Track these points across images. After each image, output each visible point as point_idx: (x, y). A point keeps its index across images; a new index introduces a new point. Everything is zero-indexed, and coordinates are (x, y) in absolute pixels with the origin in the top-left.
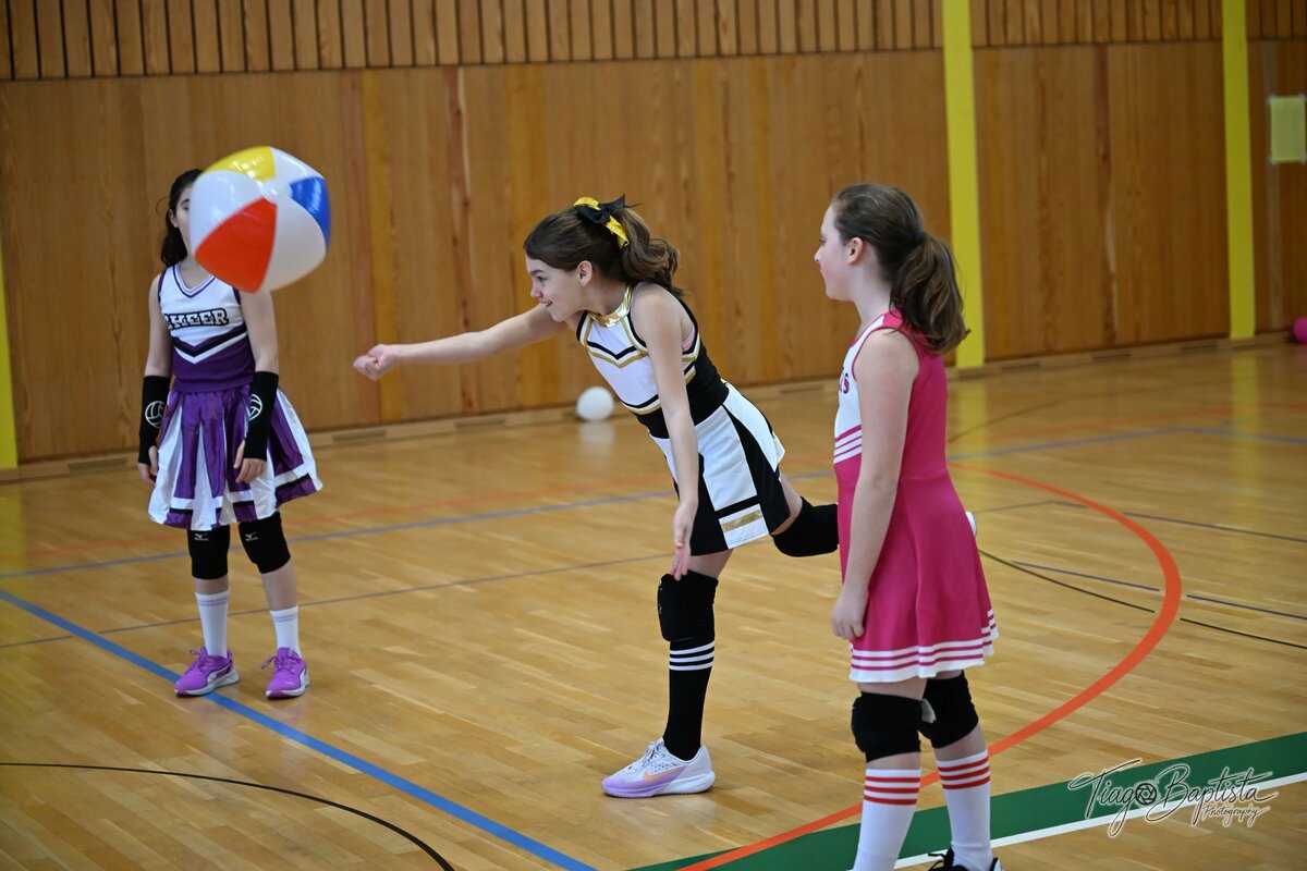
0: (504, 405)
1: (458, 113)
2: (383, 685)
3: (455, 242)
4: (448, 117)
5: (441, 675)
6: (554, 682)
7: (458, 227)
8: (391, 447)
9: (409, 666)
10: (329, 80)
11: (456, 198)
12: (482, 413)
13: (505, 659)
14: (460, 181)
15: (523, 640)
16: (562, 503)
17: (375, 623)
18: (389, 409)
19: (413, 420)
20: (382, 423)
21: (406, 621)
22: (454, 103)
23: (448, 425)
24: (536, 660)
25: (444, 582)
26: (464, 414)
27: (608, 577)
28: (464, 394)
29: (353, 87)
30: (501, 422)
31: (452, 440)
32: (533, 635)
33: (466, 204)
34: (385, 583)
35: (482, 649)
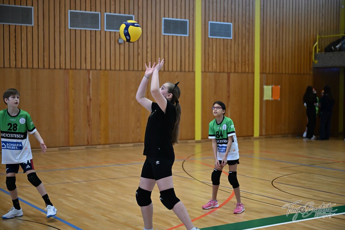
0: (96, 144)
1: (90, 80)
2: (65, 202)
3: (88, 107)
4: (87, 80)
5: (77, 201)
6: (102, 203)
7: (88, 105)
8: (71, 151)
9: (71, 198)
10: (62, 71)
11: (88, 98)
12: (91, 145)
13: (92, 198)
14: (89, 94)
15: (96, 194)
16: (107, 165)
17: (64, 189)
18: (71, 143)
19: (76, 146)
20: (69, 146)
21: (71, 189)
22: (89, 78)
23: (84, 147)
24: (99, 198)
25: (80, 181)
26: (87, 145)
27: (116, 181)
28: (88, 141)
29: (67, 73)
30: (95, 147)
31: (84, 151)
32: (98, 193)
33: (90, 100)
34: (67, 180)
35: (87, 195)
